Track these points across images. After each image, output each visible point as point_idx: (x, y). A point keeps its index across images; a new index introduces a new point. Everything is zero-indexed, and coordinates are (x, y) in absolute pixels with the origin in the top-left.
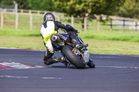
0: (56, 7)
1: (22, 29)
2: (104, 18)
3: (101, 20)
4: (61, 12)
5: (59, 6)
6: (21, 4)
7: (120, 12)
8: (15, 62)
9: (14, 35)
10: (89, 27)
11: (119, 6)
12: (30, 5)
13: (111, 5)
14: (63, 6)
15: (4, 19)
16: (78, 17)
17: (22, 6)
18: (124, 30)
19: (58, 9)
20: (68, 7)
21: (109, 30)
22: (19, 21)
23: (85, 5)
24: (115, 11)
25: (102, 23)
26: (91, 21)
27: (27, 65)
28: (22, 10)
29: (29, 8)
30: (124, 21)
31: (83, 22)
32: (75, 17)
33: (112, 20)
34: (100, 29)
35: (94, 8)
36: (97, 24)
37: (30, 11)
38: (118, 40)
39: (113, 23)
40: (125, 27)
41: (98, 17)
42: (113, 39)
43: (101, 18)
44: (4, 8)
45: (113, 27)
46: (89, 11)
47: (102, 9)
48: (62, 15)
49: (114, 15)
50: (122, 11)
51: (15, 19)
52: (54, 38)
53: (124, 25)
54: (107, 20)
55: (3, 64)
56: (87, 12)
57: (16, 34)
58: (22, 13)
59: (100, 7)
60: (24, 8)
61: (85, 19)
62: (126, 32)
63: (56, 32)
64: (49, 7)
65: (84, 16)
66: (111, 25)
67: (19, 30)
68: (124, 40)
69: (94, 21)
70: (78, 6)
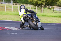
0: (29, 2)
1: (15, 12)
2: (51, 7)
3: (49, 8)
4: (32, 4)
5: (31, 2)
6: (14, 1)
7: (57, 4)
8: (12, 27)
9: (11, 15)
10: (44, 11)
11: (57, 2)
12: (18, 1)
13: (53, 1)
14: (32, 2)
15: (7, 7)
16: (39, 7)
17: (15, 2)
18: (59, 13)
19: (30, 3)
20: (35, 2)
21: (52, 12)
22: (13, 8)
23: (42, 2)
24: (55, 4)
25: (49, 9)
26: (45, 8)
27: (17, 28)
28: (14, 4)
29: (18, 3)
30: (59, 8)
31: (41, 9)
32: (38, 6)
33: (54, 8)
34: (49, 12)
35: (46, 2)
36: (47, 10)
37: (18, 4)
38: (56, 17)
39: (55, 9)
40: (60, 11)
41: (48, 7)
42: (55, 17)
43: (49, 7)
44: (6, 3)
45: (55, 11)
46: (44, 4)
47: (50, 3)
48: (32, 6)
49: (55, 6)
50: (58, 4)
51: (11, 8)
52: (24, 16)
53: (59, 10)
54: (52, 8)
55: (6, 28)
56: (43, 4)
57: (12, 14)
58: (14, 5)
59: (49, 2)
60: (15, 3)
61: (42, 7)
62: (60, 13)
63: (25, 13)
64: (26, 2)
65: (42, 6)
66: (54, 10)
67: (13, 12)
68: (59, 17)
69: (46, 8)
70: (39, 2)
